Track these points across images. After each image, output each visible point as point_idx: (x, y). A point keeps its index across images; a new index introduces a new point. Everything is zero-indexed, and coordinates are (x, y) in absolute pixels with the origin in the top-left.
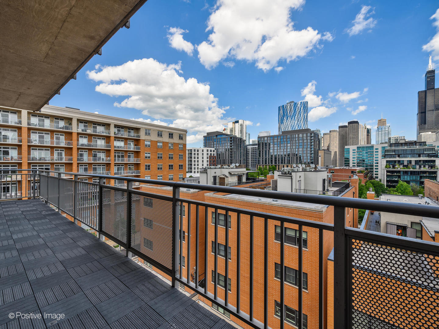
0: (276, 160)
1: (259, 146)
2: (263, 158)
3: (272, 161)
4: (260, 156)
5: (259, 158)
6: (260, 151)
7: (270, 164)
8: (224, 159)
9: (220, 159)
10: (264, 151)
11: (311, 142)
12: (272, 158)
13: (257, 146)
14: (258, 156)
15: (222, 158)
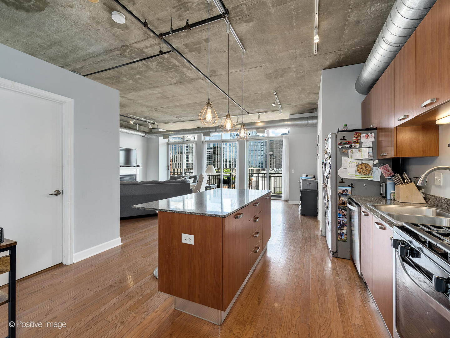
0: (230, 164)
1: (214, 150)
2: (218, 162)
3: (226, 165)
4: (215, 160)
5: (214, 162)
6: (215, 155)
7: (225, 168)
8: (180, 162)
9: (176, 162)
10: (219, 155)
11: (261, 148)
12: (226, 162)
13: (212, 150)
14: (213, 160)
15: (177, 162)
